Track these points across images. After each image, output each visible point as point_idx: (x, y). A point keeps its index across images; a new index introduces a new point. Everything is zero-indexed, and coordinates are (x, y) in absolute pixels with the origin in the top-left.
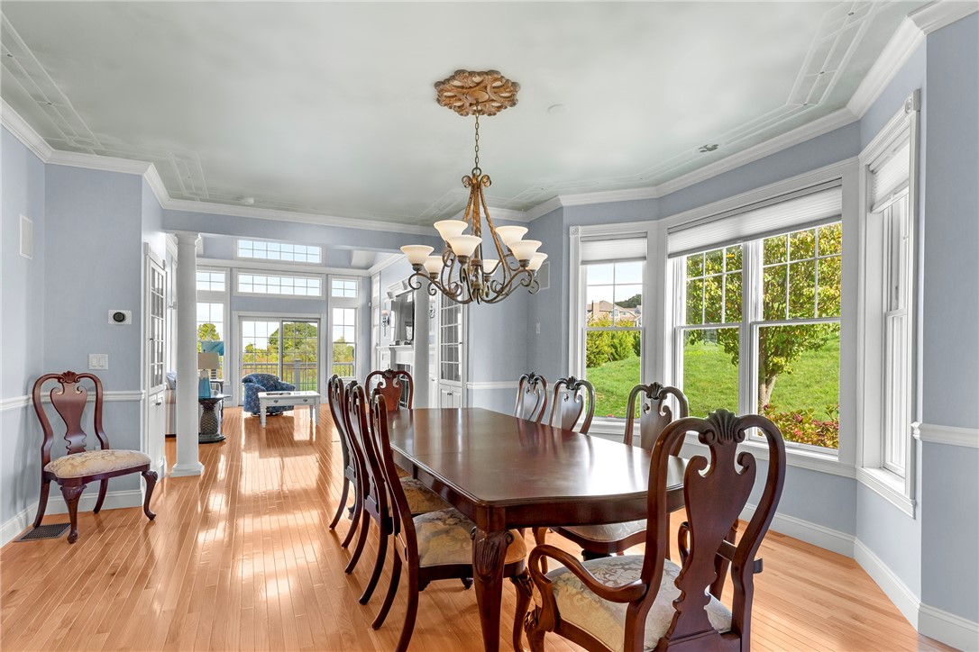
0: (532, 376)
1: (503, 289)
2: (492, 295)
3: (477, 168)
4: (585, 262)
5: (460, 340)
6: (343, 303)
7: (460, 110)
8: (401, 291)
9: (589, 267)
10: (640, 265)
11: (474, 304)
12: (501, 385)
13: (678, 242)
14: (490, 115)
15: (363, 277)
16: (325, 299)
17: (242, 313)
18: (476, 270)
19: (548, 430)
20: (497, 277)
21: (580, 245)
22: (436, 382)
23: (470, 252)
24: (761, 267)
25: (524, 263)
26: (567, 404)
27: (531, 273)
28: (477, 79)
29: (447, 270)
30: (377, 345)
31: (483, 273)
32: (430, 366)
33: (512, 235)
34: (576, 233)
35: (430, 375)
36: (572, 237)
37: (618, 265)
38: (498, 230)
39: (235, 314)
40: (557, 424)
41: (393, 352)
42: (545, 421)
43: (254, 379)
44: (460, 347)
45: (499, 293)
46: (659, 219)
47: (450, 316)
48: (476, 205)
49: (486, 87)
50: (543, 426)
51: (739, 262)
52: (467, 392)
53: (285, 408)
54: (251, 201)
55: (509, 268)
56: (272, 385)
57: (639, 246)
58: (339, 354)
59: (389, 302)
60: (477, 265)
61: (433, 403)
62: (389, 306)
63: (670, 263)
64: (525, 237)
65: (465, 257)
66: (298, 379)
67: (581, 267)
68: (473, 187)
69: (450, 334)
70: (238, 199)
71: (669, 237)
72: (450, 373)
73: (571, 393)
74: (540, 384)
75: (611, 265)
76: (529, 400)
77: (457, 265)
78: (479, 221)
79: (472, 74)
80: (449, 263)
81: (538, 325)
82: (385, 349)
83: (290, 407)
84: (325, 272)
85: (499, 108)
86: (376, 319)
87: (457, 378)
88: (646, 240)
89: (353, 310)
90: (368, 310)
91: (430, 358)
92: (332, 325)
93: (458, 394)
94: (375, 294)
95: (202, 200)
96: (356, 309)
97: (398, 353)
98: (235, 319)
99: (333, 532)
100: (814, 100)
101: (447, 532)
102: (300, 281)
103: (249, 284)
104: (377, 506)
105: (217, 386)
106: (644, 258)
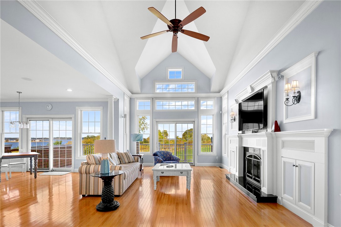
6: (206, 112)
15: (217, 97)
16: (197, 111)
17: (158, 120)
39: (155, 121)
43: (159, 154)
58: (205, 139)
62: (236, 108)
82: (234, 137)
84: (197, 96)
90: (220, 116)
92: (200, 125)
96: (213, 115)
97: (244, 139)
98: (155, 123)
105: (138, 158)
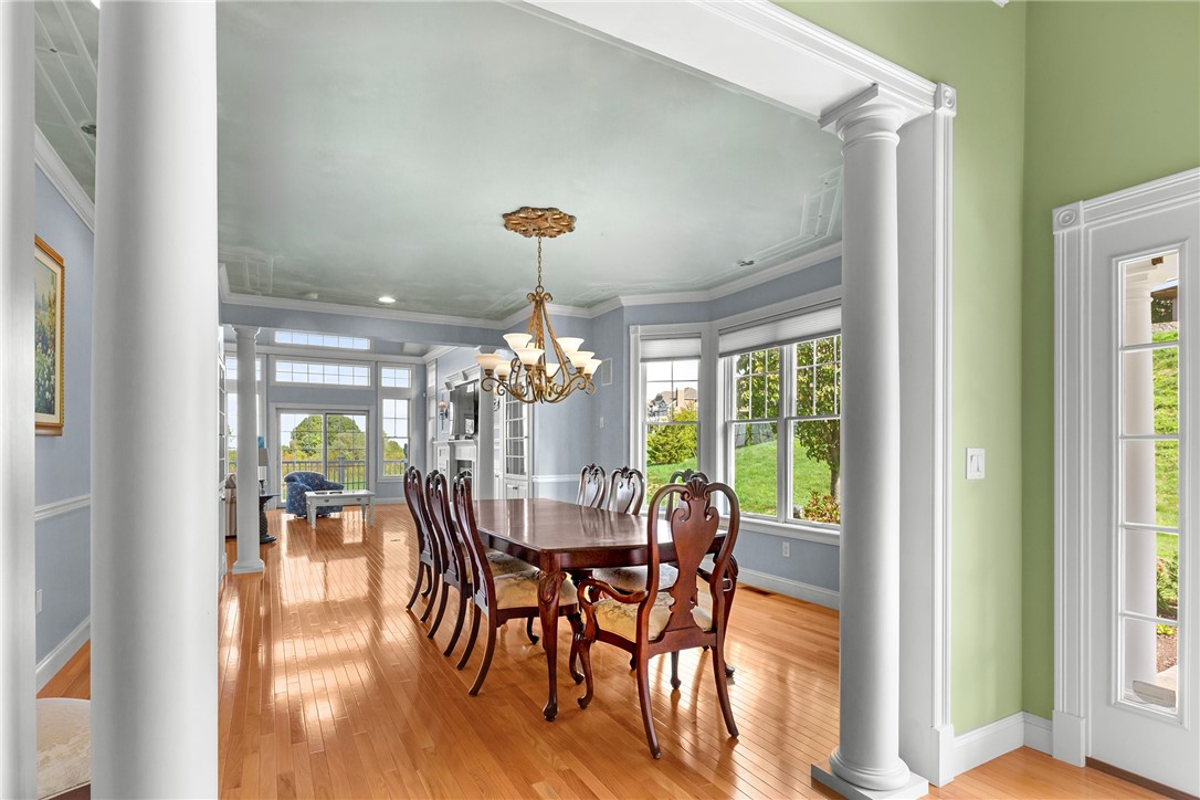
0: (593, 467)
1: (563, 391)
2: (554, 396)
3: (539, 286)
4: (644, 360)
5: (525, 434)
6: (395, 393)
7: (525, 233)
8: (460, 382)
9: (649, 365)
10: (695, 363)
11: (538, 403)
12: (565, 478)
13: (727, 343)
14: (551, 237)
15: (417, 365)
16: (373, 388)
17: (279, 405)
18: (540, 374)
19: (606, 513)
20: (558, 381)
21: (640, 343)
22: (501, 477)
23: (534, 361)
24: (795, 367)
25: (580, 370)
26: (622, 491)
27: (588, 375)
28: (540, 213)
29: (514, 375)
30: (433, 439)
31: (546, 377)
32: (495, 461)
33: (570, 345)
34: (637, 332)
35: (495, 471)
36: (632, 336)
37: (675, 363)
38: (558, 340)
39: (273, 406)
40: (613, 508)
41: (453, 447)
42: (604, 507)
43: (298, 479)
44: (525, 441)
45: (560, 394)
46: (710, 320)
47: (515, 411)
48: (539, 318)
49: (547, 219)
50: (602, 511)
51: (776, 364)
52: (533, 486)
53: (332, 509)
54: (315, 296)
55: (569, 373)
56: (319, 484)
57: (693, 345)
59: (447, 392)
60: (541, 370)
61: (498, 494)
62: (448, 397)
63: (721, 362)
64: (581, 349)
65: (530, 366)
66: (341, 477)
67: (640, 364)
68: (537, 302)
69: (516, 428)
70: (301, 295)
71: (721, 338)
72: (515, 467)
73: (625, 481)
74: (600, 475)
75: (669, 363)
76: (591, 489)
77: (523, 372)
78: (542, 332)
79: (534, 210)
80: (516, 368)
81: (602, 419)
82: (444, 444)
83: (338, 507)
84: (375, 359)
85: (559, 232)
86: (433, 410)
87: (522, 472)
88: (699, 341)
89: (406, 402)
90: (422, 401)
91: (495, 453)
92: (381, 418)
93: (524, 488)
94: (431, 383)
95: (264, 295)
96: (409, 400)
97: (458, 448)
98: (273, 411)
99: (409, 612)
100: (822, 232)
101: (518, 585)
102: (346, 369)
103: (286, 373)
104: (457, 576)
106: (698, 357)
